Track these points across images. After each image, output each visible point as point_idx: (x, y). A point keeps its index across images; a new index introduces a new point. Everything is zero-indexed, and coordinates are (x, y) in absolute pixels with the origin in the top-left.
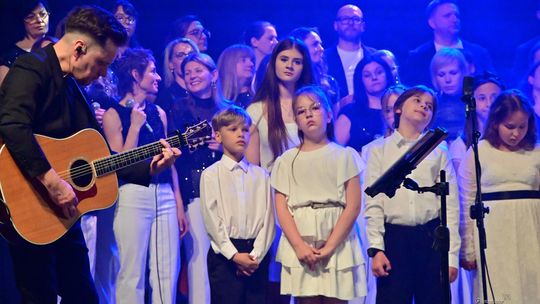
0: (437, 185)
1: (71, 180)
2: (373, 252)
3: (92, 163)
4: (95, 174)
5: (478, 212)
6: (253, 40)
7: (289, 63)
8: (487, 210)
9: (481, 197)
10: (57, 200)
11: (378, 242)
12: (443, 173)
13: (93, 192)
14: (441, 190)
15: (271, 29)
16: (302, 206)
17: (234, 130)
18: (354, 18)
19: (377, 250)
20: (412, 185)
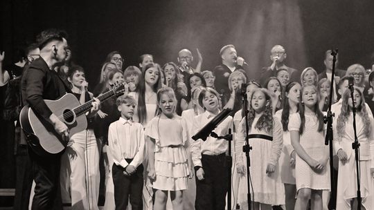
0: (227, 135)
1: (64, 120)
2: (197, 168)
3: (72, 110)
4: (75, 116)
7: (153, 74)
10: (58, 130)
12: (230, 130)
13: (75, 124)
14: (229, 138)
17: (129, 106)
19: (199, 167)
20: (215, 135)
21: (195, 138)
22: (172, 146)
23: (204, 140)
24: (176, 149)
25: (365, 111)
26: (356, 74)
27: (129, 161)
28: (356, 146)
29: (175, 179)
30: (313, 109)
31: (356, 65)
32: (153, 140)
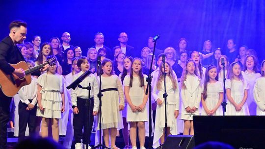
2: (74, 107)
5: (100, 96)
6: (33, 41)
7: (47, 49)
8: (102, 95)
9: (101, 91)
11: (75, 104)
12: (90, 84)
14: (89, 88)
15: (39, 38)
16: (49, 91)
18: (68, 36)
19: (75, 106)
20: (80, 87)
21: (68, 88)
22: (53, 91)
23: (74, 89)
24: (55, 93)
25: (172, 75)
26: (169, 53)
27: (31, 101)
28: (165, 96)
29: (53, 111)
30: (138, 73)
31: (169, 48)
32: (41, 87)
